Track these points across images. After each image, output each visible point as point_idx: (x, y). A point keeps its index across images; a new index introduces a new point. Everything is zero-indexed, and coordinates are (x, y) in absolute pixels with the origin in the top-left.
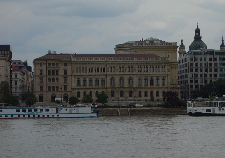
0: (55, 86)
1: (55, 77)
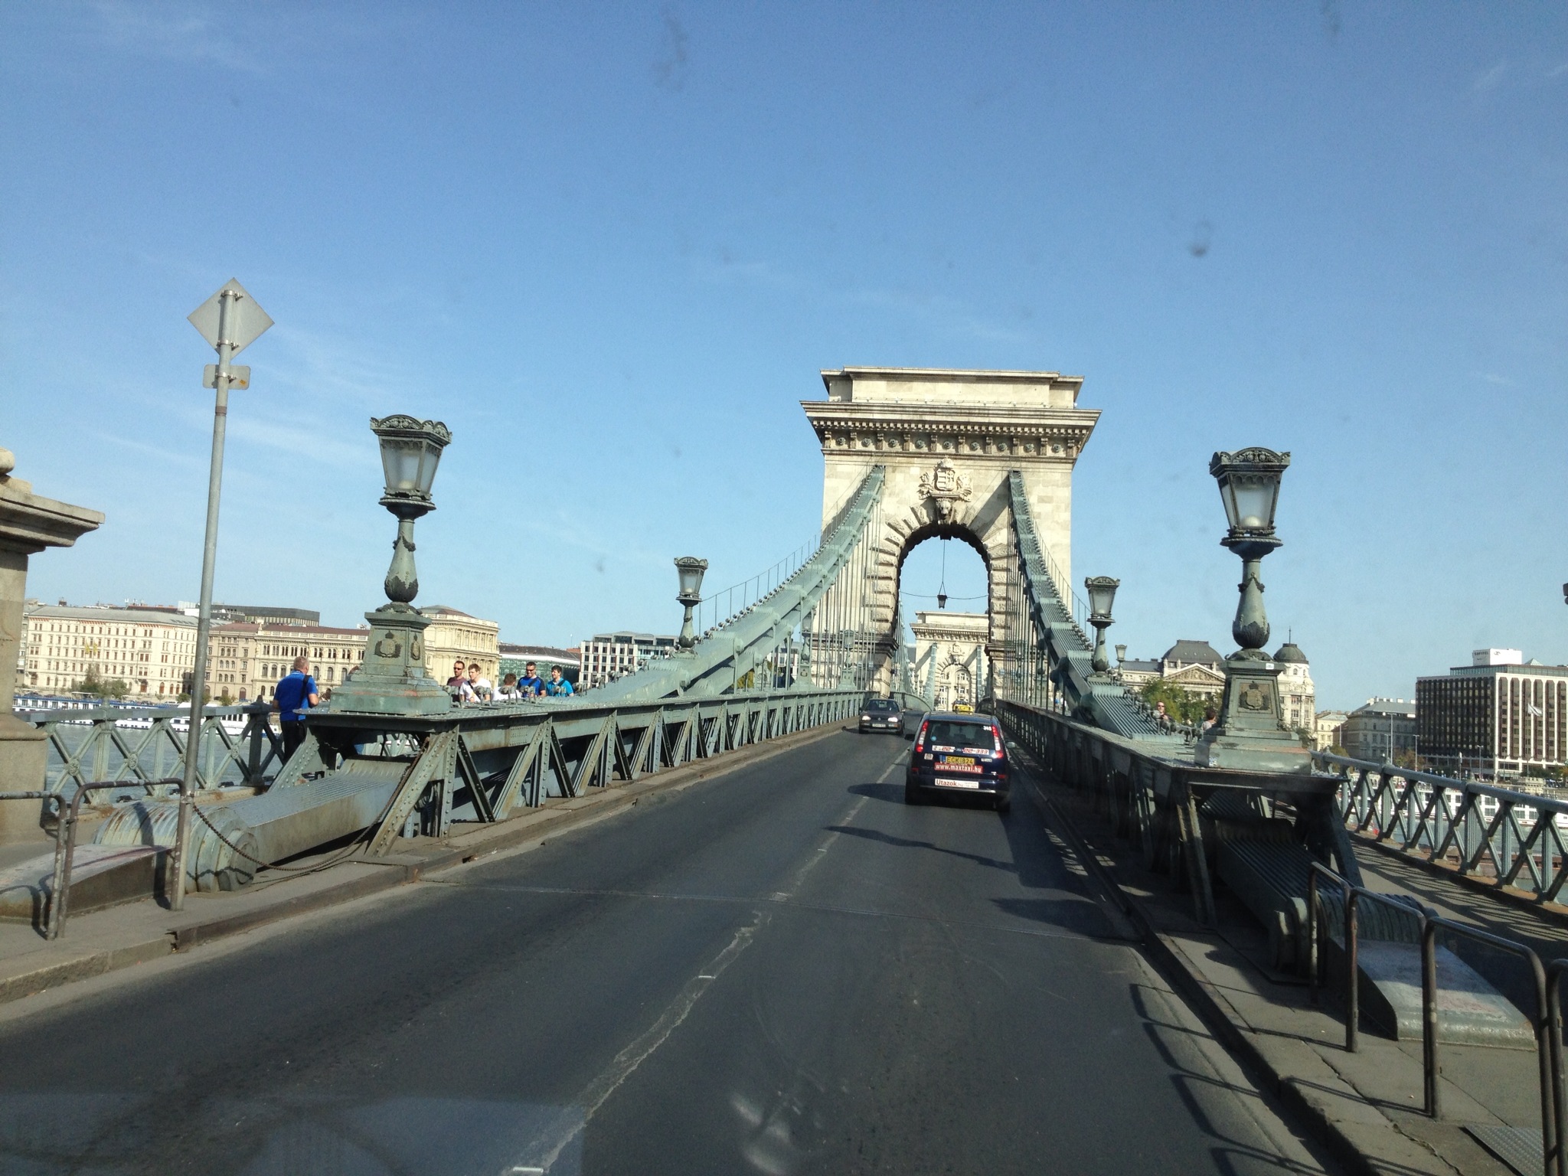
0: (229, 674)
1: (230, 660)
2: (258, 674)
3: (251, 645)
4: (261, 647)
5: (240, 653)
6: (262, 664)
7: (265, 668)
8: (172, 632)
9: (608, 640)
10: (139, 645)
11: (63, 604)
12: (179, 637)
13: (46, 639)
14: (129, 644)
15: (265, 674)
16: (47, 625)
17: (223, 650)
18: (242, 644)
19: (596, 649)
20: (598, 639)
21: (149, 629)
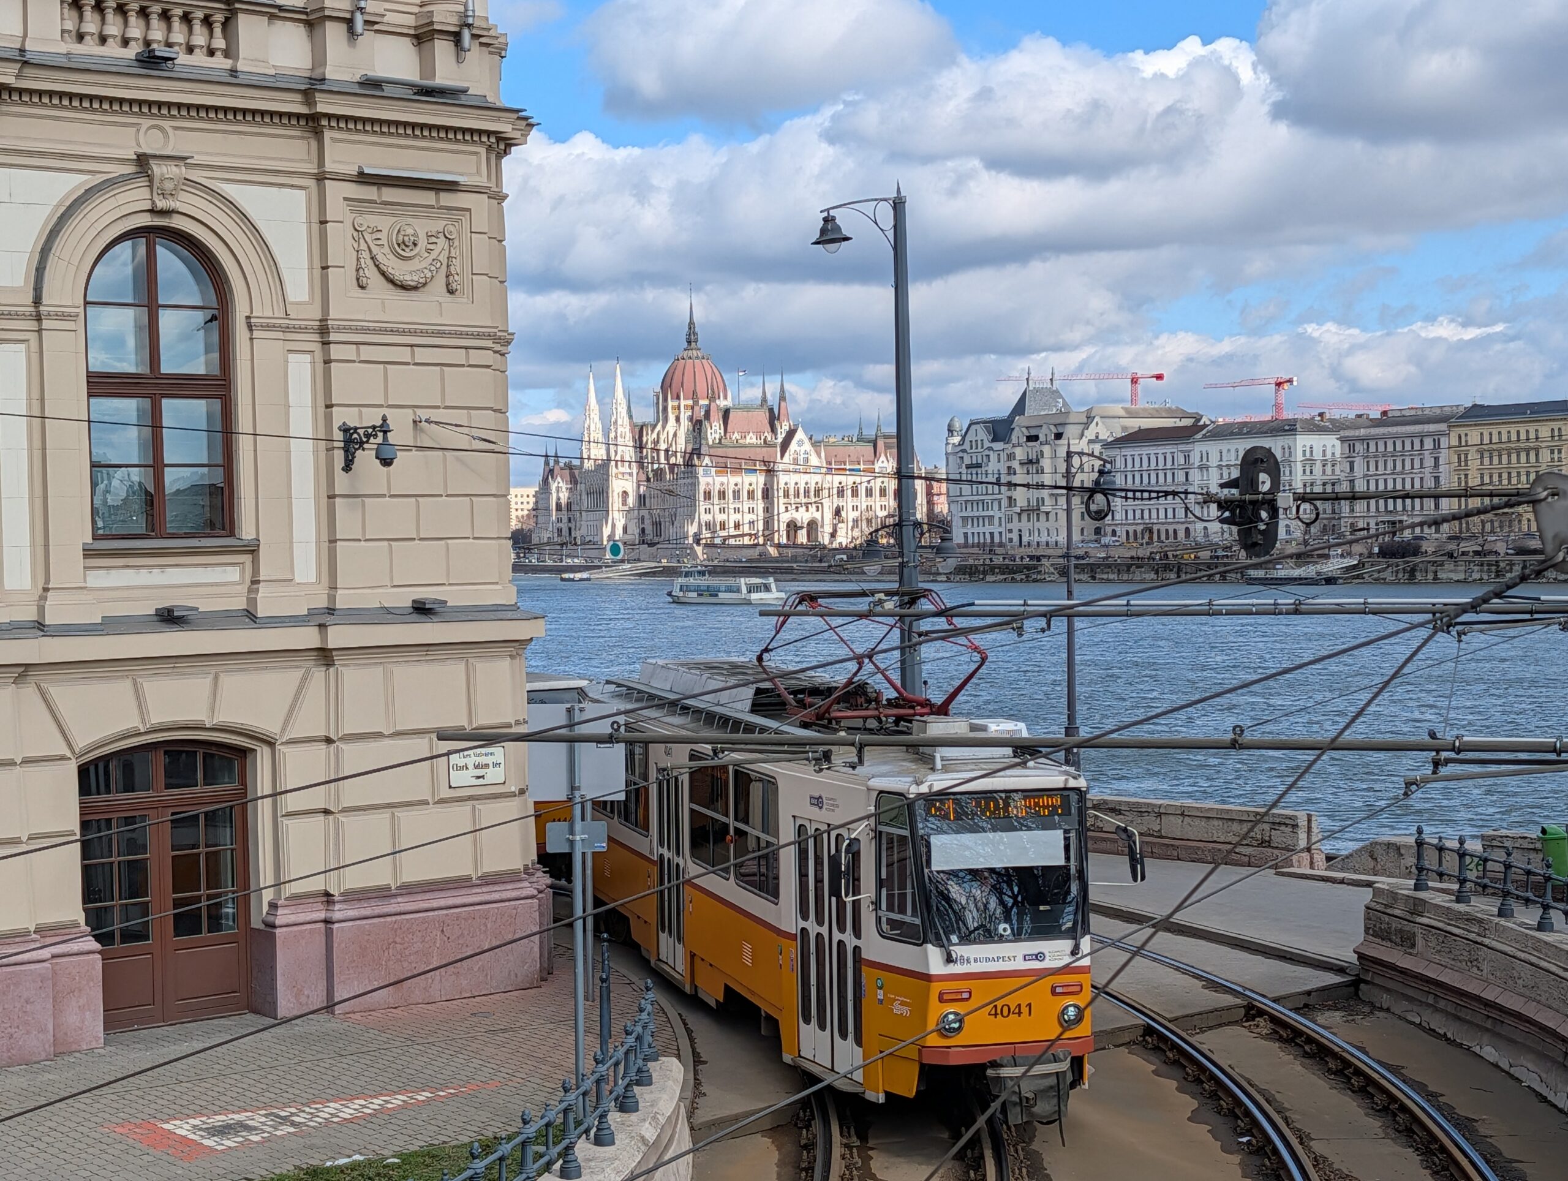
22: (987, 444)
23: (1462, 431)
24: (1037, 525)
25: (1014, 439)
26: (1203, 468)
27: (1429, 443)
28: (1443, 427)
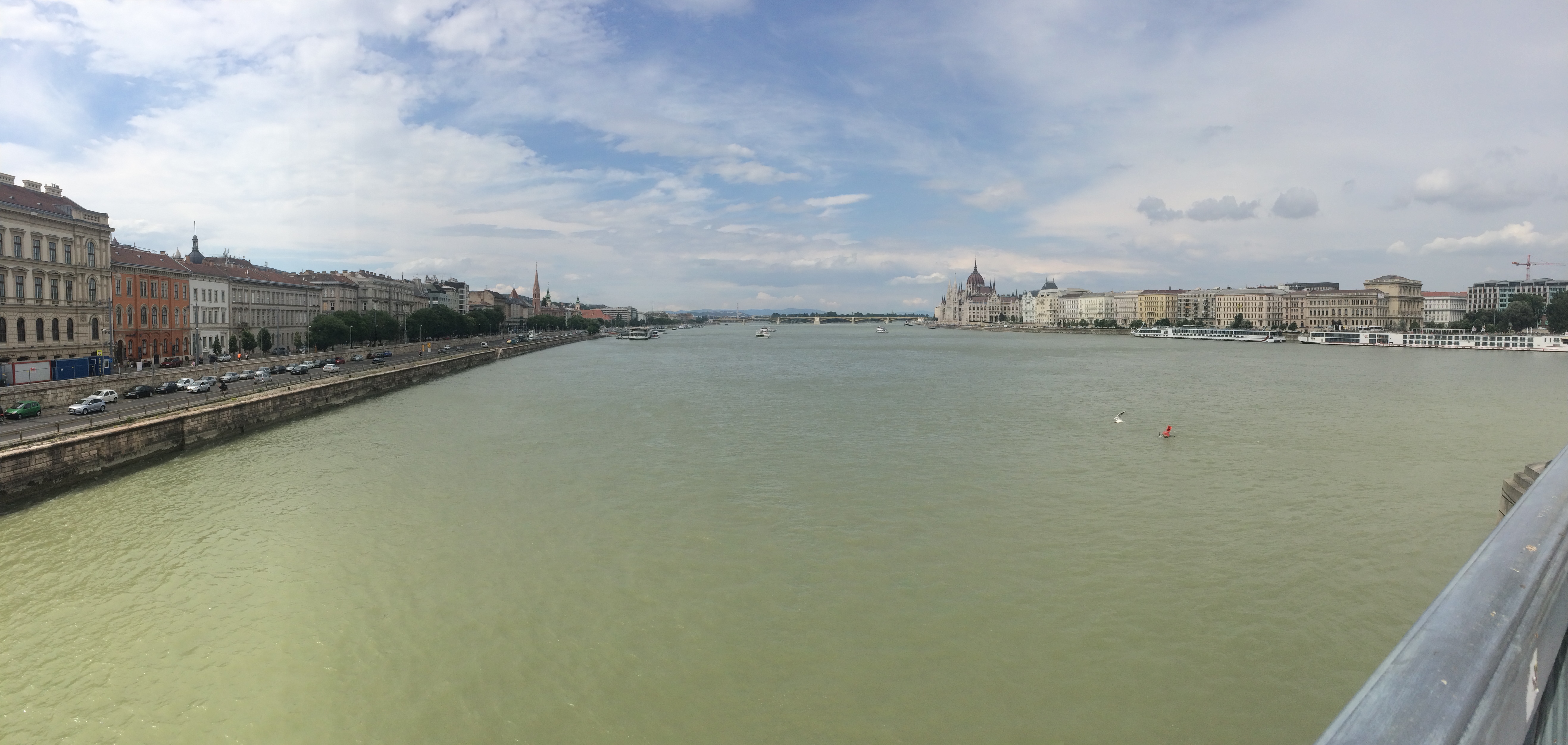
2: (1308, 315)
3: (1304, 301)
4: (1308, 301)
5: (1300, 305)
6: (1309, 310)
7: (1311, 312)
8: (1271, 298)
9: (1482, 285)
10: (1258, 304)
11: (1229, 288)
12: (1275, 299)
13: (1222, 304)
14: (1254, 304)
15: (1311, 314)
16: (1222, 298)
17: (1292, 304)
18: (1300, 301)
19: (1475, 291)
20: (1476, 286)
21: (1261, 296)
22: (1032, 297)
23: (1141, 297)
24: (1044, 318)
25: (1039, 296)
26: (1081, 305)
27: (1134, 300)
28: (1137, 296)
